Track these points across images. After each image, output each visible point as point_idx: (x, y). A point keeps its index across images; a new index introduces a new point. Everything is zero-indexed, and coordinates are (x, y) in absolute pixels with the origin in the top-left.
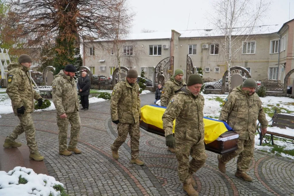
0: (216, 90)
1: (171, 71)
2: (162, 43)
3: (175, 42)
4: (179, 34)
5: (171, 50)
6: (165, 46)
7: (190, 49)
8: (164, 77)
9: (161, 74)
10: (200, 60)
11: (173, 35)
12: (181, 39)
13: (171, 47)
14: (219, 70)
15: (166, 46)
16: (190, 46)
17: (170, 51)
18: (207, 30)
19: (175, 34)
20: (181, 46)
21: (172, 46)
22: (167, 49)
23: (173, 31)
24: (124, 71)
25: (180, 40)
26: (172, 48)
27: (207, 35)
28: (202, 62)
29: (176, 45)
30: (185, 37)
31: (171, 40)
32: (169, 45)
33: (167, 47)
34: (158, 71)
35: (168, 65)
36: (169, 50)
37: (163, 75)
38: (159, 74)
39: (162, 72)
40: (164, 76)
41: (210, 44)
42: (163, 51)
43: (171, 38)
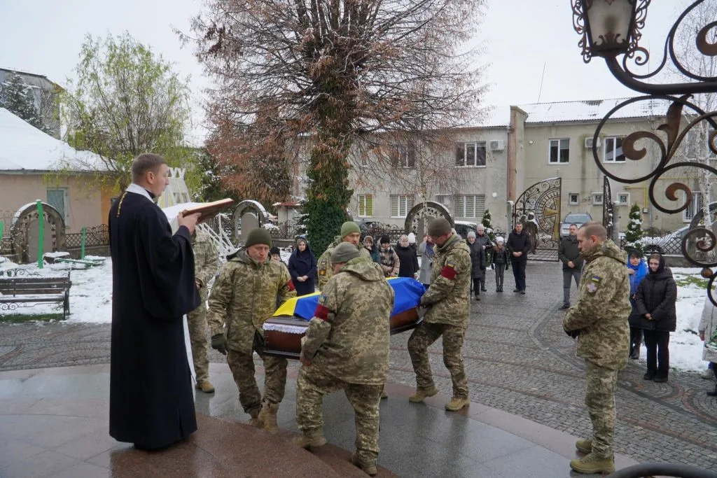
0: (673, 257)
1: (554, 211)
2: (489, 139)
3: (519, 134)
4: (525, 115)
5: (509, 152)
6: (494, 144)
7: (554, 150)
8: (535, 225)
9: (529, 219)
10: (579, 175)
11: (513, 117)
12: (529, 127)
13: (509, 147)
14: (629, 199)
15: (497, 145)
16: (552, 142)
17: (509, 156)
18: (592, 103)
19: (518, 114)
20: (531, 142)
21: (512, 144)
22: (500, 152)
23: (514, 110)
24: (432, 211)
25: (527, 128)
26: (512, 150)
27: (595, 115)
28: (583, 179)
29: (520, 142)
30: (538, 121)
31: (510, 130)
32: (504, 142)
33: (501, 147)
34: (522, 212)
35: (547, 198)
36: (505, 154)
37: (534, 220)
38: (523, 218)
39: (532, 213)
40: (536, 223)
41: (604, 137)
42: (489, 156)
43: (508, 125)
